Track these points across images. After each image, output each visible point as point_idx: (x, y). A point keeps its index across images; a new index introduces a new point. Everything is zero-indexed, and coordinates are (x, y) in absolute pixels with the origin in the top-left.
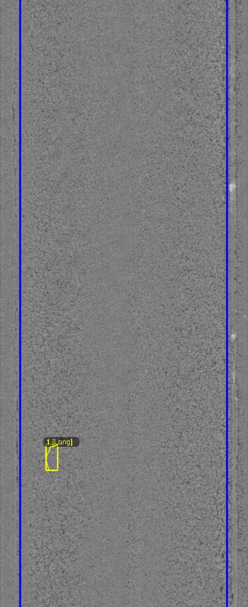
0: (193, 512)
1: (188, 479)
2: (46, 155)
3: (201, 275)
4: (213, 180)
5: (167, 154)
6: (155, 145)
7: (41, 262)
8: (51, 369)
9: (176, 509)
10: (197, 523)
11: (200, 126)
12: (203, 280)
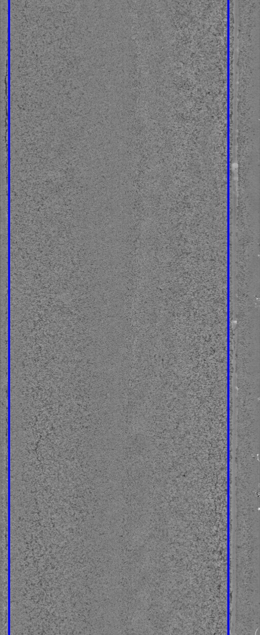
1: (185, 471)
2: (39, 131)
3: (200, 258)
4: (214, 159)
7: (33, 242)
8: (42, 355)
9: (172, 503)
11: (201, 102)
12: (202, 264)
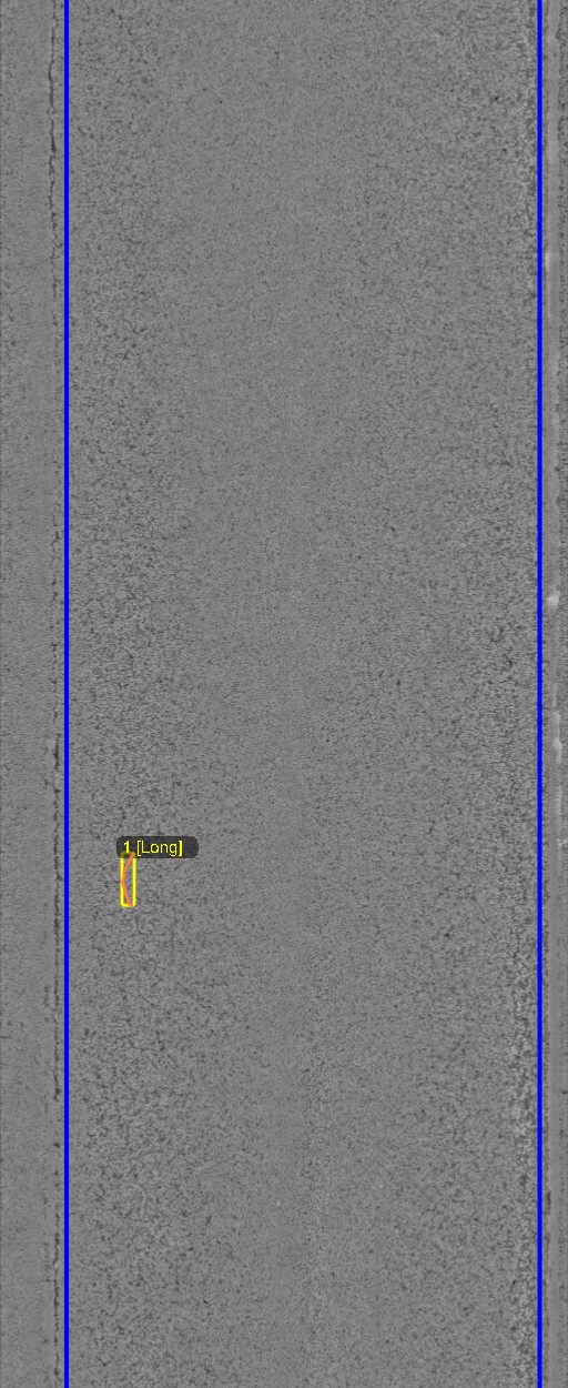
0: (459, 1002)
1: (449, 926)
2: (126, 182)
3: (479, 460)
4: (508, 243)
5: (401, 183)
6: (375, 161)
7: (113, 427)
8: (134, 673)
9: (421, 995)
10: (468, 1029)
11: (479, 118)
12: (483, 472)
